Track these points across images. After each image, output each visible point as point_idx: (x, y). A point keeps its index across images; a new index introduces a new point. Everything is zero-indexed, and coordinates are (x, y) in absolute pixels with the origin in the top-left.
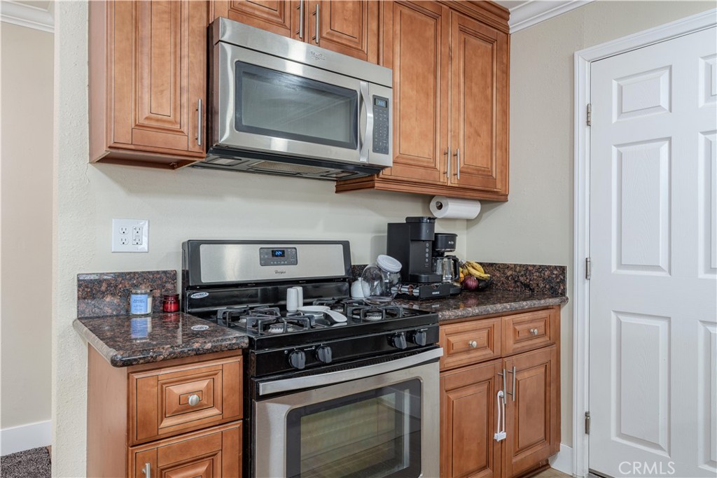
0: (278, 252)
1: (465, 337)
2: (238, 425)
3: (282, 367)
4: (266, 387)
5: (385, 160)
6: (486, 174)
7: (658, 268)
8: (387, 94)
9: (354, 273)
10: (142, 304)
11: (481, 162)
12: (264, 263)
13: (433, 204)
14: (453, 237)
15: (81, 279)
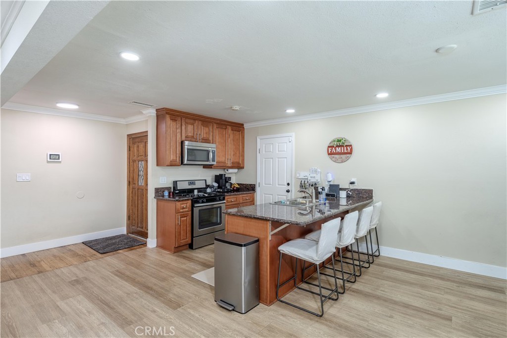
0: (192, 182)
1: (231, 199)
2: (190, 212)
3: (198, 202)
4: (196, 205)
5: (215, 163)
6: (238, 163)
7: (271, 184)
8: (215, 149)
9: (208, 186)
10: (166, 193)
11: (237, 160)
12: (189, 185)
13: (226, 170)
14: (230, 178)
15: (155, 188)
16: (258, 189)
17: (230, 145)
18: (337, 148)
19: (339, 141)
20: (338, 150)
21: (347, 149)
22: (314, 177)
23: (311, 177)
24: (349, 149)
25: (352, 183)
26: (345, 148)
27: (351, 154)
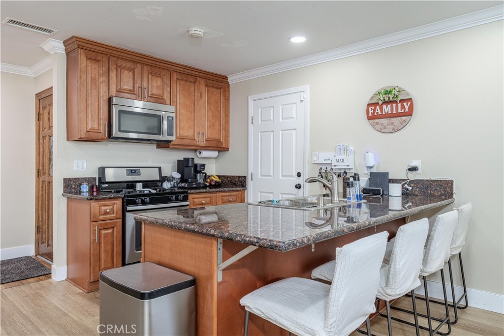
0: (133, 171)
1: (200, 200)
2: (121, 220)
3: (134, 203)
4: (129, 208)
5: (173, 138)
6: (219, 141)
7: (270, 176)
8: (173, 115)
9: (163, 179)
10: (85, 188)
11: (215, 136)
12: (128, 175)
13: (198, 153)
14: (204, 165)
15: (65, 179)
16: (250, 184)
17: (203, 112)
18: (384, 107)
19: (388, 92)
20: (387, 109)
21: (403, 107)
22: (343, 161)
23: (337, 161)
24: (407, 107)
25: (413, 169)
26: (399, 105)
27: (411, 115)
